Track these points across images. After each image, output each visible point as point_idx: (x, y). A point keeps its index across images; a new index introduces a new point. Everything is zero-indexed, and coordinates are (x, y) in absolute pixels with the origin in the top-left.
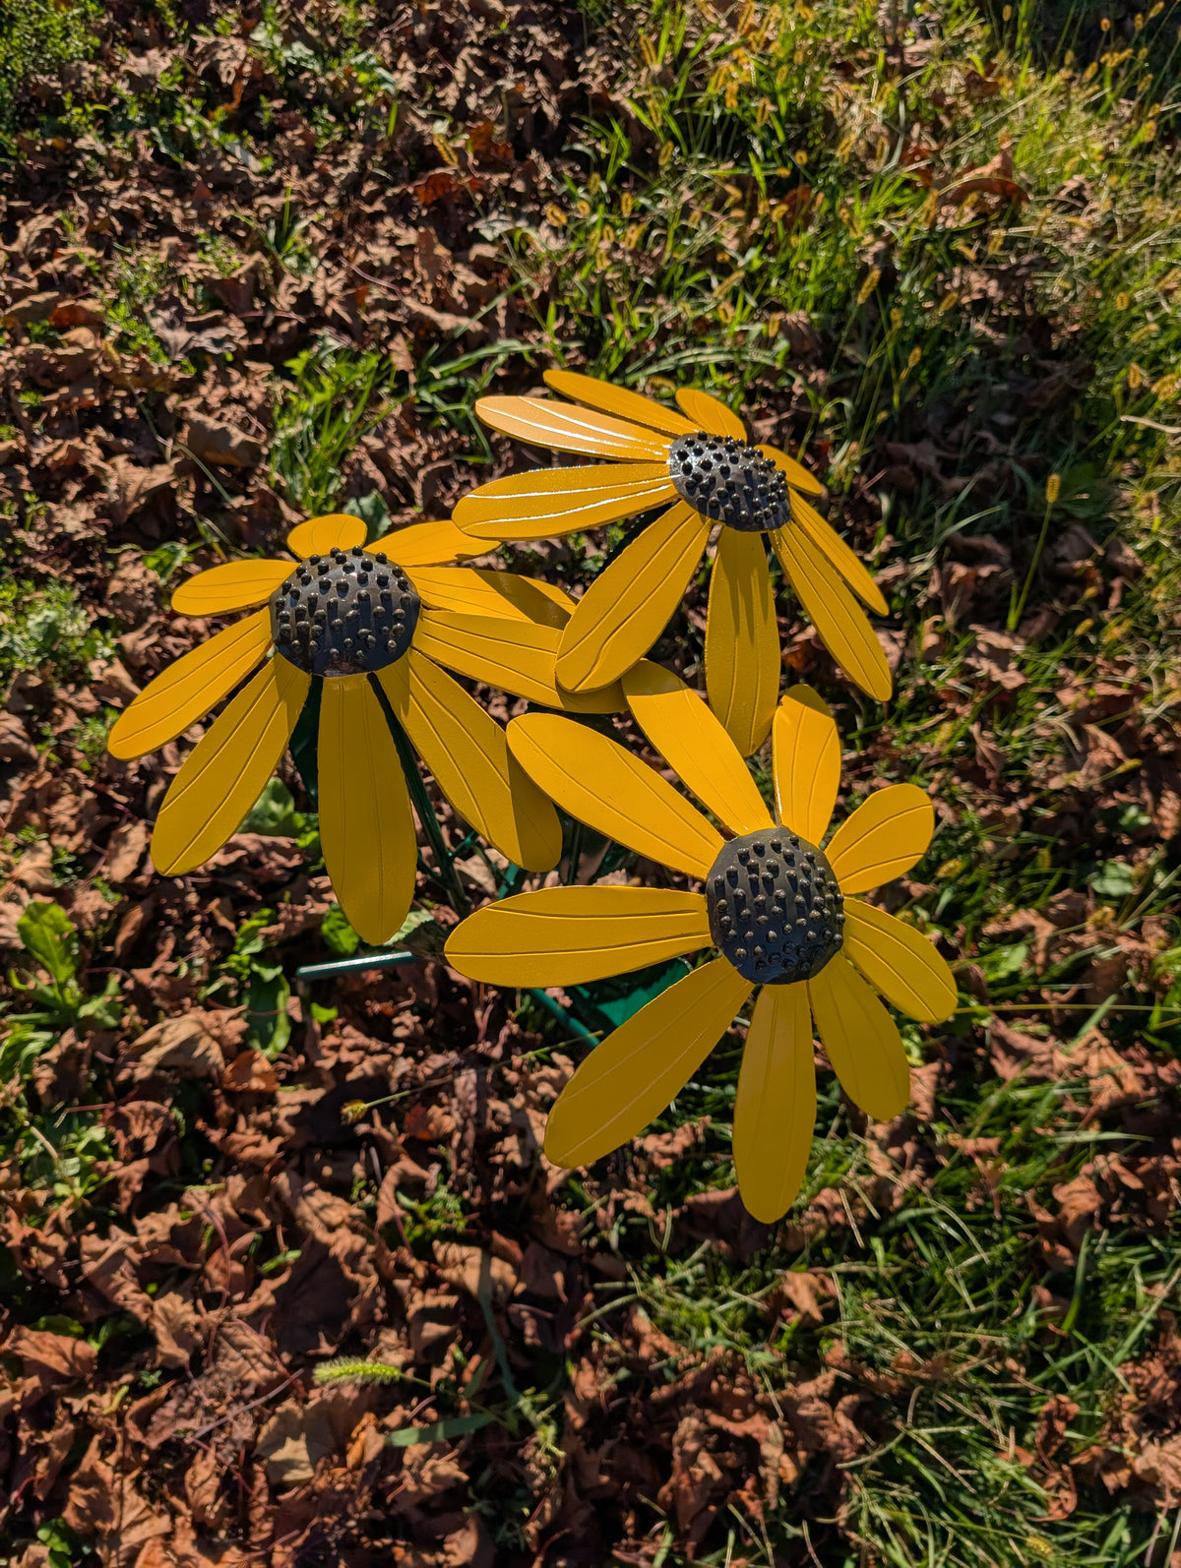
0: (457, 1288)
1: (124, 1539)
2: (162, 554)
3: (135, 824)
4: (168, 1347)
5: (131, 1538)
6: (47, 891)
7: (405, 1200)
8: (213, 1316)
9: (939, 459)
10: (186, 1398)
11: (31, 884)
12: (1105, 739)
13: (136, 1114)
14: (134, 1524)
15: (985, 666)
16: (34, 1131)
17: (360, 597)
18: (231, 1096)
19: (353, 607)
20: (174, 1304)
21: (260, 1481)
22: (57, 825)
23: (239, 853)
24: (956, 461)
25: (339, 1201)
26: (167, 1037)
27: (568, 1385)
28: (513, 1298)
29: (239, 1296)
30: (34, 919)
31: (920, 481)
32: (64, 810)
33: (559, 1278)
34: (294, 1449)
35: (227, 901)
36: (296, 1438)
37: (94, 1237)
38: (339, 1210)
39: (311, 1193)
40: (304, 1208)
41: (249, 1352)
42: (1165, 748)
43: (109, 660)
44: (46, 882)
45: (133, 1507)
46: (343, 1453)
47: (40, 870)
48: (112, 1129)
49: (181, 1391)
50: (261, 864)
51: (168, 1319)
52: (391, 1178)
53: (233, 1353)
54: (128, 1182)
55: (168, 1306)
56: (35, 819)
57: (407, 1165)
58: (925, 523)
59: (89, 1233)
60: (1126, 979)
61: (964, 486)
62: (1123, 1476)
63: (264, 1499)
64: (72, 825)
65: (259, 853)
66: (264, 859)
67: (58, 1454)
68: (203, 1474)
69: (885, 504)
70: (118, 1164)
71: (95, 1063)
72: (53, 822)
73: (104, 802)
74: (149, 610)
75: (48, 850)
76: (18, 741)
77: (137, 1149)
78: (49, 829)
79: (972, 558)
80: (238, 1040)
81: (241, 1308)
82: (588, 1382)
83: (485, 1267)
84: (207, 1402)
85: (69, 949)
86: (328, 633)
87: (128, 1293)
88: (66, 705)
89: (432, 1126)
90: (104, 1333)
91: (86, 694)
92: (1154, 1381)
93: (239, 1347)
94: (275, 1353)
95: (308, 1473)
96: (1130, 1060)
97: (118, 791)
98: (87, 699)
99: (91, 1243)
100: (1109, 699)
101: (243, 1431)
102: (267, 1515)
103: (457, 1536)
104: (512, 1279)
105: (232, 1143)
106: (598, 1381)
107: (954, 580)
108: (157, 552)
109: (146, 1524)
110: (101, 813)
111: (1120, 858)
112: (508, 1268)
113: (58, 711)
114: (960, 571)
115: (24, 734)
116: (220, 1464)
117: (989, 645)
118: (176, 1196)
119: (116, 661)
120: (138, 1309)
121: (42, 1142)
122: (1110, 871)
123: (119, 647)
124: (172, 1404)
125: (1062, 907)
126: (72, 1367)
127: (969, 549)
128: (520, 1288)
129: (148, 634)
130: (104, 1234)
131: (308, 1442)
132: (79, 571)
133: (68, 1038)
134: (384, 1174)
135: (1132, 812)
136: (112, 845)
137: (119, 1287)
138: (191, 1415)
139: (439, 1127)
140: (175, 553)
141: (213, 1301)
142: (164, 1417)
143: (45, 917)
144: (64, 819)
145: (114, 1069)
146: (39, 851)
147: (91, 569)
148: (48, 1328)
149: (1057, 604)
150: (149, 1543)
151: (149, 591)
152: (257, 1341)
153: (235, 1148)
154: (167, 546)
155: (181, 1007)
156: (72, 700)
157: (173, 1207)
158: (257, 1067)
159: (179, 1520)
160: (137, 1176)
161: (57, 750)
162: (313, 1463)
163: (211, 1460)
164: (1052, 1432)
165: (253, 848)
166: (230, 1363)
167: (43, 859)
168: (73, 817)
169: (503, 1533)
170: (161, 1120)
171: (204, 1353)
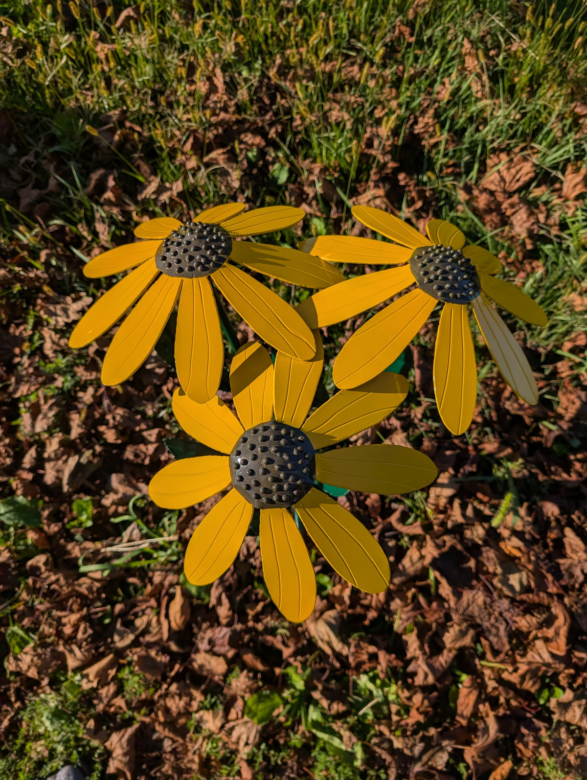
0: (451, 500)
1: (547, 661)
2: (13, 643)
3: (194, 660)
4: (467, 641)
5: (547, 658)
6: (227, 712)
7: (410, 520)
8: (455, 617)
9: (34, 188)
10: (490, 631)
11: (223, 721)
12: (213, 155)
13: (356, 657)
14: (541, 657)
15: (165, 197)
16: (361, 713)
17: (276, 452)
18: (352, 606)
19: (281, 456)
20: (448, 638)
21: (524, 597)
22: (185, 708)
23: (224, 596)
24: (36, 179)
25: (409, 553)
26: (326, 638)
27: (491, 455)
28: (455, 476)
29: (446, 605)
30: (255, 715)
31: (46, 201)
32: (175, 704)
33: (448, 453)
34: (514, 580)
35: (247, 606)
36: (508, 579)
37: (416, 679)
38: (413, 553)
39: (404, 567)
40: (411, 570)
41: (471, 600)
42: (220, 130)
43: (83, 677)
44: (221, 713)
45: (533, 657)
46: (515, 558)
47: (215, 716)
48: (362, 670)
49: (487, 634)
50: (230, 585)
51: (455, 640)
52: (399, 527)
53: (471, 608)
54: (390, 661)
55: (450, 640)
56: (182, 721)
57: (394, 519)
58: (75, 206)
59: (413, 681)
60: (330, 181)
61: (55, 179)
62: (528, 241)
63: (531, 596)
64: (185, 699)
65: (223, 586)
66: (227, 584)
67: (511, 694)
68: (524, 623)
69: (58, 222)
70: (379, 667)
71: (327, 681)
72: (182, 711)
73: (178, 678)
74: (53, 651)
75: (201, 713)
76: (126, 737)
77: (373, 657)
78: (188, 714)
79: (101, 187)
80: (325, 601)
81: (452, 604)
82: (490, 446)
83: (442, 486)
84: (493, 620)
85: (267, 697)
86: (294, 472)
87: (444, 659)
88: (109, 705)
89: (376, 505)
90: (458, 673)
91: (103, 692)
92: (492, 220)
93: (468, 605)
94: (472, 588)
95: (524, 574)
96: (365, 191)
97: (172, 669)
98: (106, 692)
99: (419, 680)
100: (193, 147)
101: (505, 603)
102: (538, 595)
103: (545, 510)
104: (447, 474)
105: (377, 606)
106: (489, 442)
107: (113, 199)
108: (11, 645)
109: (540, 651)
110: (185, 680)
111: (270, 167)
112: (442, 475)
113: (112, 709)
114: (109, 195)
115: (122, 732)
116: (518, 615)
117: (154, 193)
118: (399, 636)
119: (85, 672)
120: (451, 655)
121: (366, 709)
122: (276, 174)
123: (76, 671)
124: (492, 638)
125: (293, 199)
126: (475, 688)
127: (96, 187)
128: (451, 471)
129: (71, 651)
130: (414, 674)
131: (510, 573)
132: (13, 699)
133: (316, 695)
134: (396, 530)
135: (250, 155)
136: (205, 673)
137: (441, 665)
138: (497, 628)
139: (377, 501)
140: (14, 634)
141: (448, 617)
142: (497, 643)
143: (254, 708)
144: (182, 704)
145: (333, 669)
146: (201, 718)
147: (12, 691)
148: (455, 702)
149: (136, 155)
150: (550, 649)
151: (39, 651)
152: (467, 595)
153: (379, 605)
154: (8, 639)
155: (303, 633)
156: (105, 701)
157: (405, 637)
158: (337, 593)
159: (540, 635)
160: (388, 657)
161: (138, 709)
162: (520, 571)
163: (517, 619)
164: (512, 263)
165: (220, 589)
166: (475, 610)
167: (207, 716)
168: (180, 699)
169: (544, 490)
170: (361, 643)
171: (471, 623)
